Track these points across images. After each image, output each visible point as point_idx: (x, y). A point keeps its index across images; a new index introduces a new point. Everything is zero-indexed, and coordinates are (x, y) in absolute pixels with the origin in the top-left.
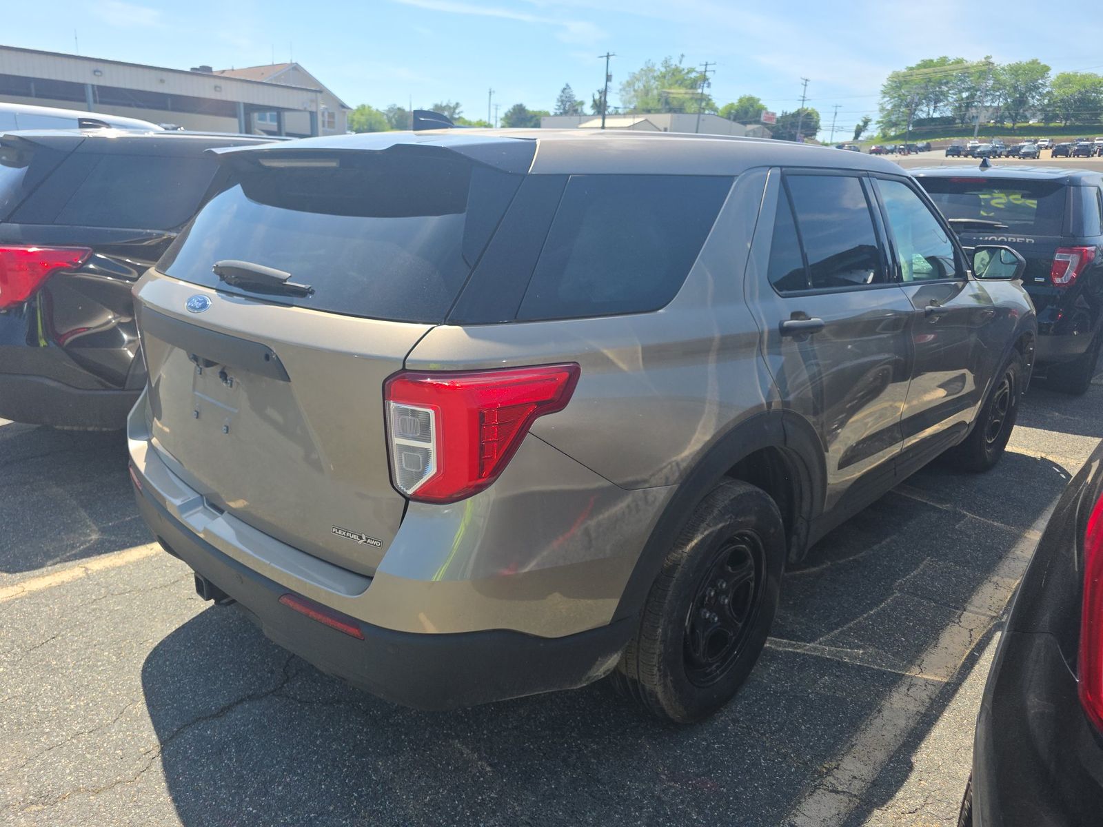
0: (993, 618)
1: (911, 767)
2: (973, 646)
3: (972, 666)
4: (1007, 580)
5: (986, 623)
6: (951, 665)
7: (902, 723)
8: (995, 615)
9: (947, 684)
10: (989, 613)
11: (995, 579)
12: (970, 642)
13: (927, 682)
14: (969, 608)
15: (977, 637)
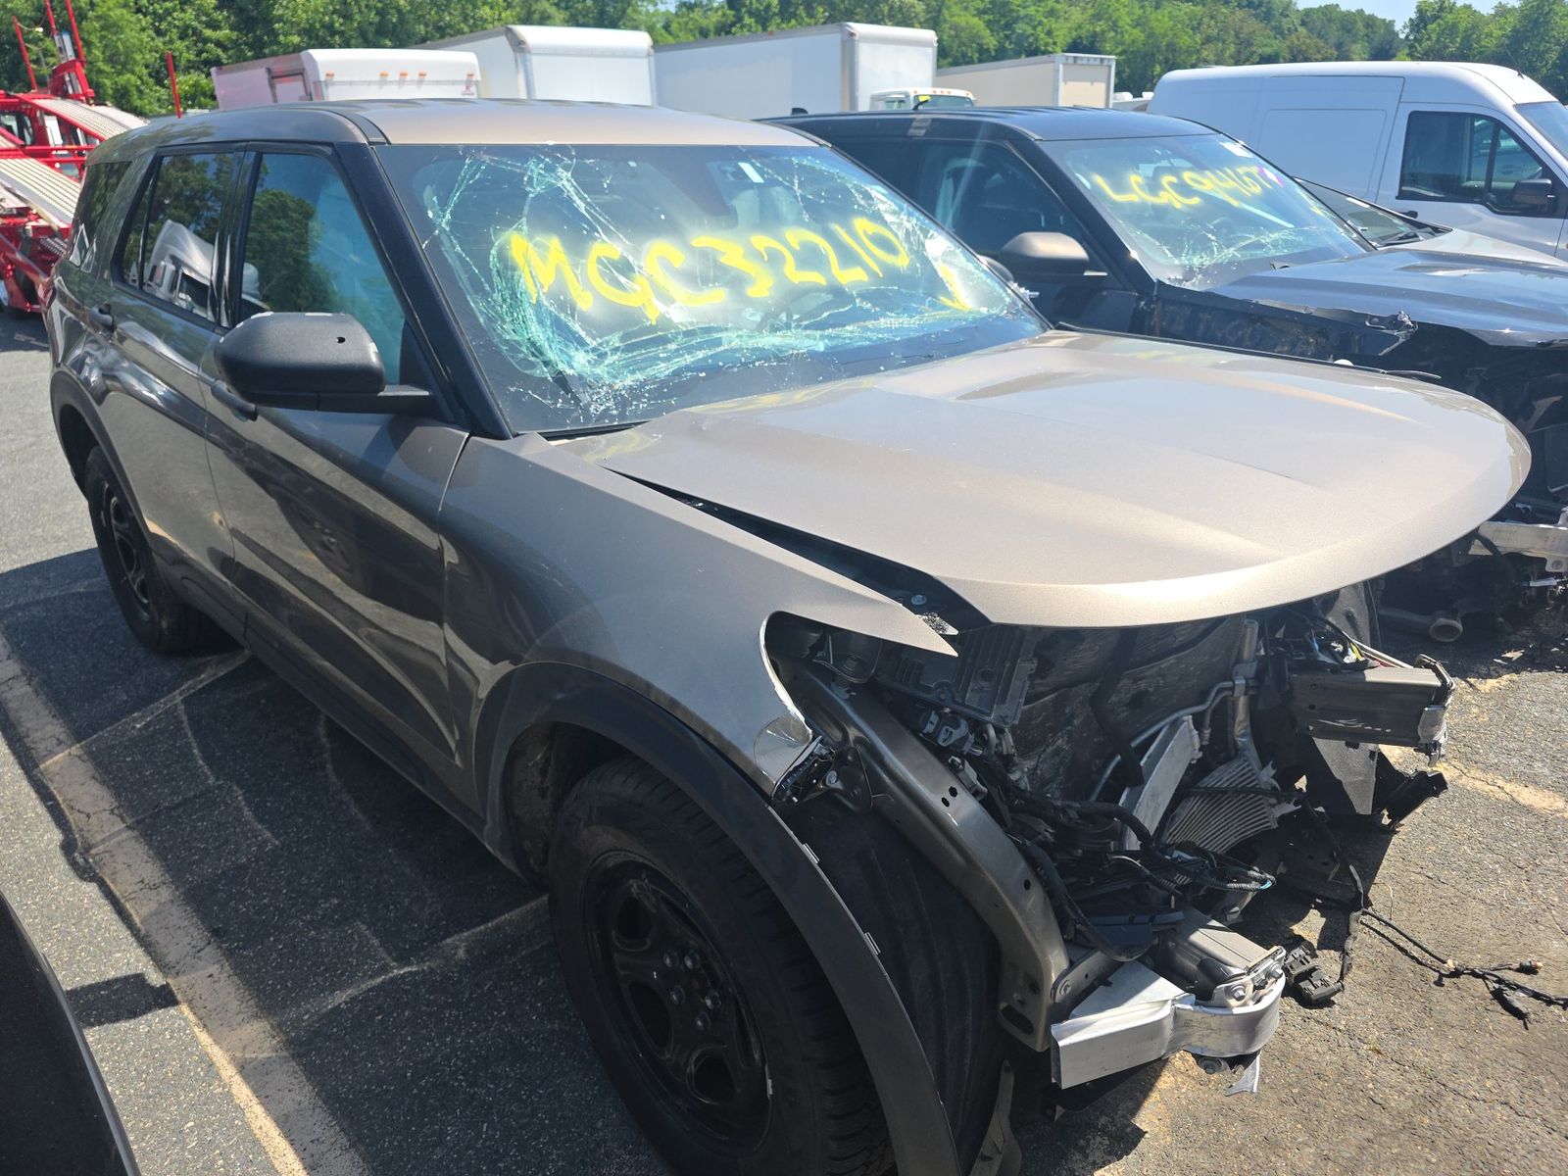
0: (88, 849)
2: (64, 806)
3: (39, 793)
5: (85, 834)
6: (57, 779)
8: (93, 851)
10: (100, 847)
11: (165, 893)
12: (71, 808)
15: (72, 815)
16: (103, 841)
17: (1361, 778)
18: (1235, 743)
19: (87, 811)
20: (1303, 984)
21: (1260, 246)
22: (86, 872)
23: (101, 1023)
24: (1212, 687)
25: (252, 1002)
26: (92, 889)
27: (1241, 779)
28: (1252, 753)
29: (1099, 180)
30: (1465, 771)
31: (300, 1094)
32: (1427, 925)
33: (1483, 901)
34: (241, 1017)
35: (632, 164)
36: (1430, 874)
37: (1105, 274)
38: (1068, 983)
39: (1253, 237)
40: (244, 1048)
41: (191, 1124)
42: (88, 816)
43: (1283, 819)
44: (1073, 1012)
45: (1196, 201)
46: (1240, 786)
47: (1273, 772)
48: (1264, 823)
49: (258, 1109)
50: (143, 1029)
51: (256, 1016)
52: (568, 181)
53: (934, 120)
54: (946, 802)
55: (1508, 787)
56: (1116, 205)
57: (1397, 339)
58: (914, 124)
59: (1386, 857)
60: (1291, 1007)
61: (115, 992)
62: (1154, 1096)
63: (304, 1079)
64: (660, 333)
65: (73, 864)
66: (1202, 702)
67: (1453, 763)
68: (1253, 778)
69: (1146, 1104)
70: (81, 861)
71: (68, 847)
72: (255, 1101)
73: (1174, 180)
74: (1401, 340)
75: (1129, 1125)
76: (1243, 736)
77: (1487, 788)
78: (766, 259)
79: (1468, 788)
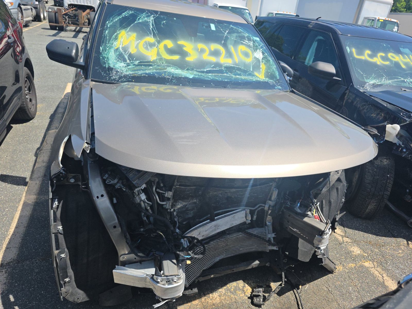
0: (41, 150)
1: (50, 118)
2: (45, 141)
3: (44, 136)
4: (40, 166)
5: (43, 147)
6: (49, 135)
7: (55, 123)
8: (41, 151)
9: (48, 131)
10: (43, 151)
11: (45, 164)
12: (46, 141)
13: (53, 129)
14: (50, 150)
15: (45, 143)
16: (44, 150)
17: (306, 250)
18: (266, 223)
19: (47, 143)
20: (254, 298)
21: (404, 81)
22: (36, 155)
23: (12, 184)
24: (258, 204)
25: (38, 192)
26: (34, 158)
27: (261, 234)
28: (271, 228)
29: (354, 50)
30: (376, 267)
31: (28, 212)
32: (314, 302)
33: (339, 305)
34: (34, 193)
35: (175, 19)
36: (330, 289)
37: (341, 79)
38: (125, 257)
39: (402, 79)
40: (28, 200)
41: (7, 209)
42: (47, 144)
43: (272, 251)
44: (126, 265)
45: (387, 63)
46: (259, 236)
47: (274, 236)
48: (265, 249)
49: (19, 212)
50: (17, 188)
51: (35, 195)
52: (152, 20)
53: (316, 23)
54: (98, 197)
55: (386, 278)
56: (354, 58)
57: (406, 121)
58: (311, 24)
59: (321, 278)
60: (248, 302)
61: (19, 179)
62: (189, 304)
63: (31, 210)
64: (151, 64)
65: (36, 152)
66: (254, 207)
67: (375, 263)
68: (265, 235)
69: (185, 305)
70: (38, 152)
71: (38, 149)
72: (20, 210)
73: (383, 55)
74: (408, 122)
75: (175, 307)
76: (269, 222)
77: (378, 275)
78: (199, 51)
79: (371, 272)
